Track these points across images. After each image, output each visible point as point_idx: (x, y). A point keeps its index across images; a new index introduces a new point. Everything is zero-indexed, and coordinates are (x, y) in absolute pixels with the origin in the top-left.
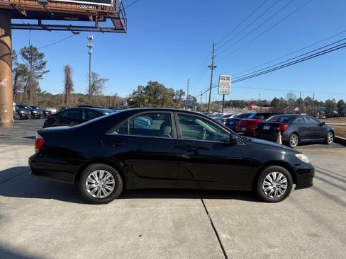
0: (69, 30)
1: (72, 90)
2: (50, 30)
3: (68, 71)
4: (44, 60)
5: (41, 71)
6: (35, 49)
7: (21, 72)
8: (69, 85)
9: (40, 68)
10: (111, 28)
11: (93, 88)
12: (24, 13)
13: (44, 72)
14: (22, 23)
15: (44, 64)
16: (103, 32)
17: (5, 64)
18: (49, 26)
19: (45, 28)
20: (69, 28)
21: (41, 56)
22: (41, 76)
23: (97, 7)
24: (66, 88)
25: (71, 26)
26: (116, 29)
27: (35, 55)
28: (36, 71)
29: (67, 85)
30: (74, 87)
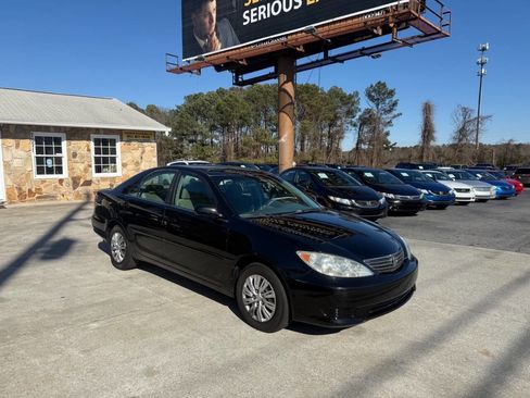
0: (364, 55)
1: (433, 138)
2: (342, 61)
3: (427, 110)
4: (394, 99)
5: (390, 115)
6: (384, 85)
7: (368, 120)
8: (428, 132)
9: (390, 111)
10: (419, 36)
11: (462, 132)
12: (301, 49)
13: (395, 117)
14: (309, 61)
15: (395, 104)
16: (411, 45)
17: (285, 116)
18: (338, 56)
19: (335, 60)
20: (362, 52)
21: (391, 93)
22: (390, 122)
23: (386, 10)
24: (424, 136)
25: (364, 49)
26: (426, 35)
27: (384, 94)
28: (384, 116)
29: (425, 131)
30: (435, 135)
